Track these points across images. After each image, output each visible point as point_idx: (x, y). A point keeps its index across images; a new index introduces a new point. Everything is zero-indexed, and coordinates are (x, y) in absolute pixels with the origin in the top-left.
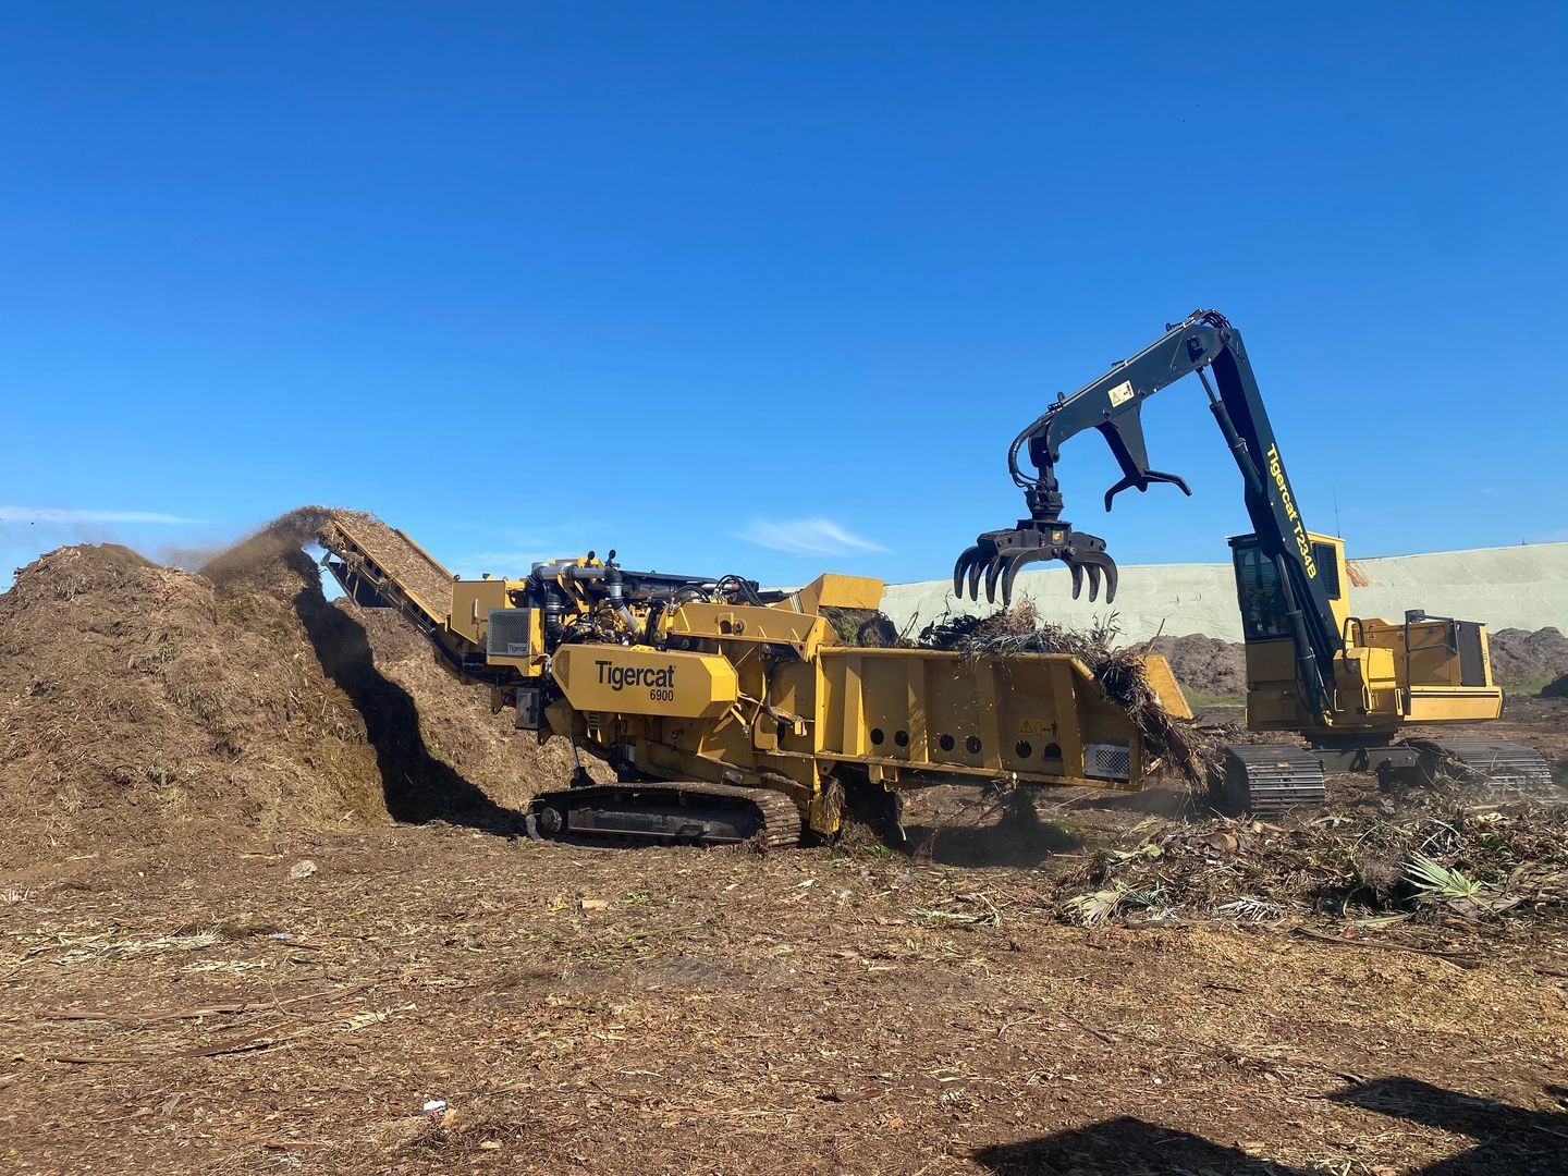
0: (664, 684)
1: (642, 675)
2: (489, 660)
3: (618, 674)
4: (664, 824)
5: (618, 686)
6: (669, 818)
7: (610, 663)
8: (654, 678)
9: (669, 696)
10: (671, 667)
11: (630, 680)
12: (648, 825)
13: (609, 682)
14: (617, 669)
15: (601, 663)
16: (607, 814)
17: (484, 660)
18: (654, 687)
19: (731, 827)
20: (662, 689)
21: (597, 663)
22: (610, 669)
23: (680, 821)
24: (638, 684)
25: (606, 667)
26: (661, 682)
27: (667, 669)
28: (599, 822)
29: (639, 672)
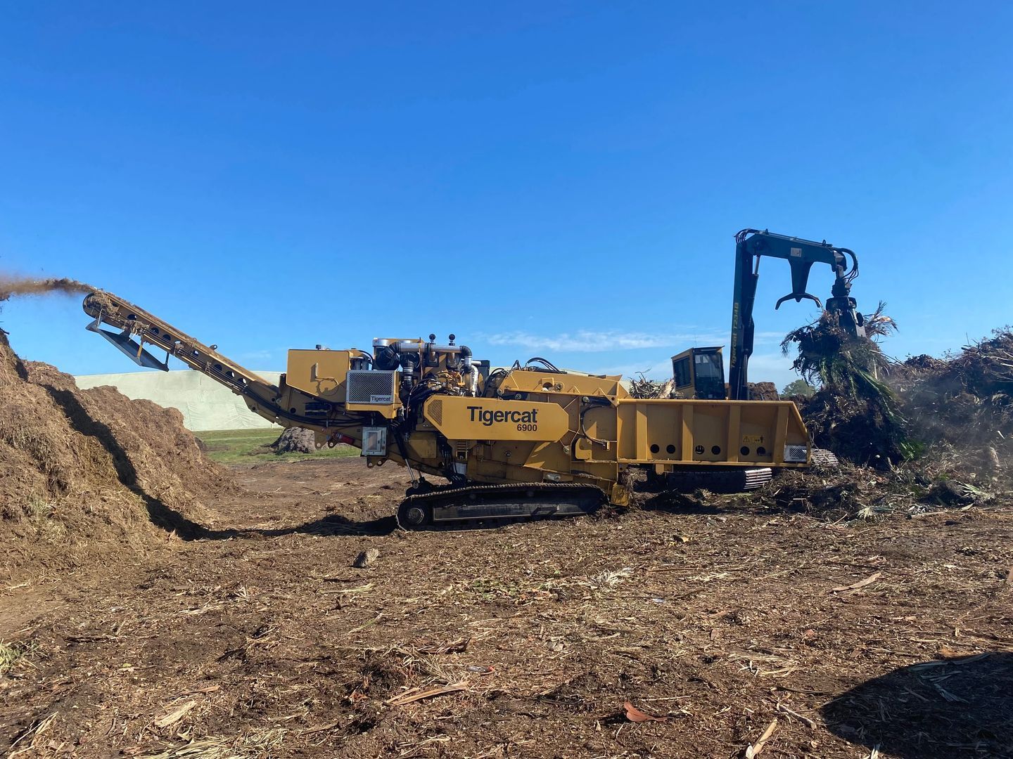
0: (529, 421)
1: (510, 416)
2: (349, 407)
3: (488, 416)
4: (521, 509)
5: (489, 422)
6: (524, 505)
7: (481, 408)
8: (521, 417)
9: (534, 428)
10: (534, 410)
11: (499, 418)
12: (508, 511)
13: (480, 420)
14: (488, 412)
15: (473, 409)
16: (470, 507)
17: (344, 407)
18: (521, 422)
19: (575, 506)
20: (527, 424)
21: (468, 408)
22: (481, 412)
23: (533, 507)
24: (506, 421)
25: (477, 412)
26: (526, 419)
27: (531, 411)
28: (461, 513)
29: (507, 413)
